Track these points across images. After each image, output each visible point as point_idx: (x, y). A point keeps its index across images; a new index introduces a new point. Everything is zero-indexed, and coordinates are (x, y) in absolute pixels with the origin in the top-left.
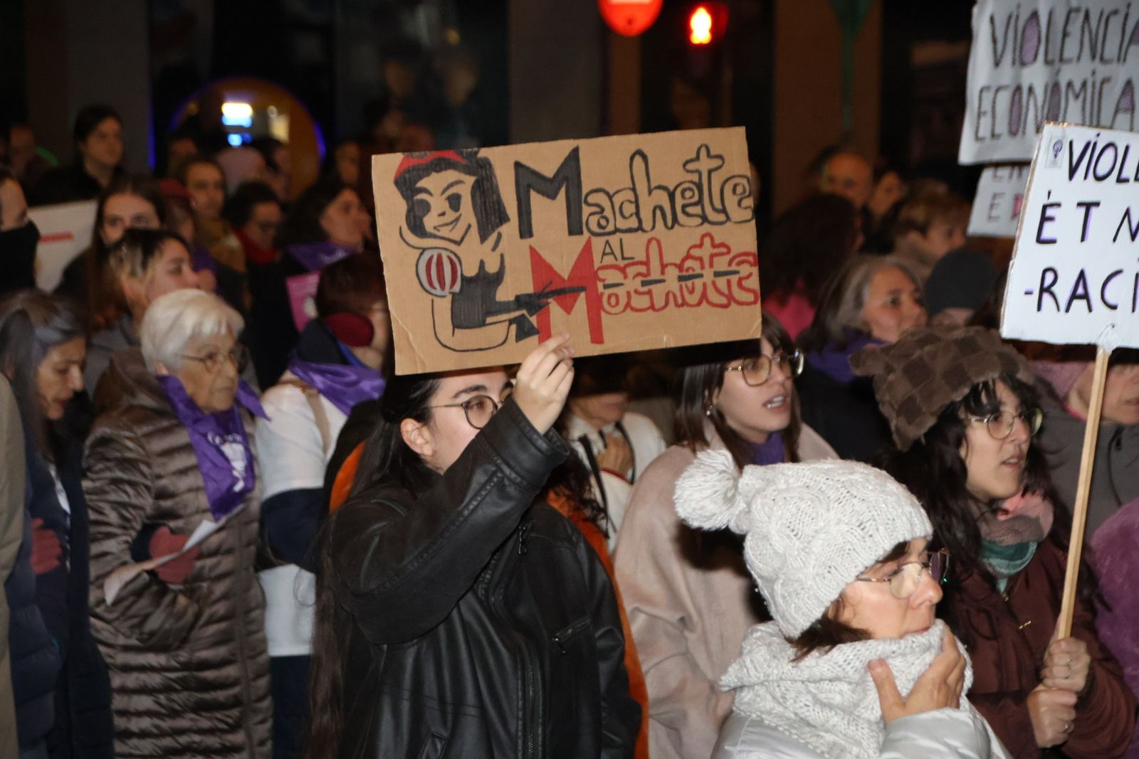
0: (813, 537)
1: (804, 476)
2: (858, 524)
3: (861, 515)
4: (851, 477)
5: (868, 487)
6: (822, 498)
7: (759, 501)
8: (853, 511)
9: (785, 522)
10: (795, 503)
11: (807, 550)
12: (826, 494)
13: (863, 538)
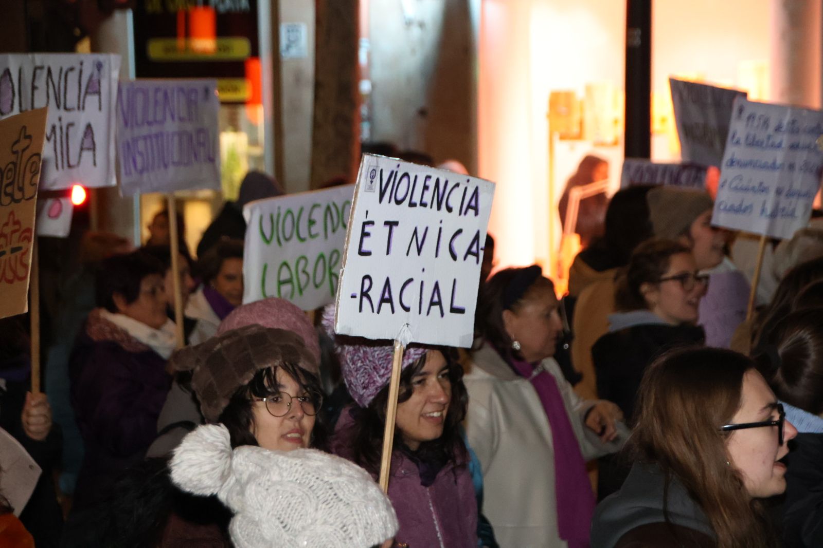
0: (299, 532)
1: (296, 471)
2: (341, 526)
3: (345, 518)
4: (338, 479)
5: (352, 491)
6: (311, 496)
7: (253, 487)
8: (338, 513)
9: (276, 513)
10: (287, 497)
11: (292, 542)
12: (317, 493)
13: (345, 539)
